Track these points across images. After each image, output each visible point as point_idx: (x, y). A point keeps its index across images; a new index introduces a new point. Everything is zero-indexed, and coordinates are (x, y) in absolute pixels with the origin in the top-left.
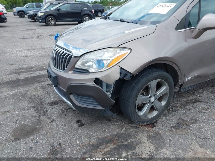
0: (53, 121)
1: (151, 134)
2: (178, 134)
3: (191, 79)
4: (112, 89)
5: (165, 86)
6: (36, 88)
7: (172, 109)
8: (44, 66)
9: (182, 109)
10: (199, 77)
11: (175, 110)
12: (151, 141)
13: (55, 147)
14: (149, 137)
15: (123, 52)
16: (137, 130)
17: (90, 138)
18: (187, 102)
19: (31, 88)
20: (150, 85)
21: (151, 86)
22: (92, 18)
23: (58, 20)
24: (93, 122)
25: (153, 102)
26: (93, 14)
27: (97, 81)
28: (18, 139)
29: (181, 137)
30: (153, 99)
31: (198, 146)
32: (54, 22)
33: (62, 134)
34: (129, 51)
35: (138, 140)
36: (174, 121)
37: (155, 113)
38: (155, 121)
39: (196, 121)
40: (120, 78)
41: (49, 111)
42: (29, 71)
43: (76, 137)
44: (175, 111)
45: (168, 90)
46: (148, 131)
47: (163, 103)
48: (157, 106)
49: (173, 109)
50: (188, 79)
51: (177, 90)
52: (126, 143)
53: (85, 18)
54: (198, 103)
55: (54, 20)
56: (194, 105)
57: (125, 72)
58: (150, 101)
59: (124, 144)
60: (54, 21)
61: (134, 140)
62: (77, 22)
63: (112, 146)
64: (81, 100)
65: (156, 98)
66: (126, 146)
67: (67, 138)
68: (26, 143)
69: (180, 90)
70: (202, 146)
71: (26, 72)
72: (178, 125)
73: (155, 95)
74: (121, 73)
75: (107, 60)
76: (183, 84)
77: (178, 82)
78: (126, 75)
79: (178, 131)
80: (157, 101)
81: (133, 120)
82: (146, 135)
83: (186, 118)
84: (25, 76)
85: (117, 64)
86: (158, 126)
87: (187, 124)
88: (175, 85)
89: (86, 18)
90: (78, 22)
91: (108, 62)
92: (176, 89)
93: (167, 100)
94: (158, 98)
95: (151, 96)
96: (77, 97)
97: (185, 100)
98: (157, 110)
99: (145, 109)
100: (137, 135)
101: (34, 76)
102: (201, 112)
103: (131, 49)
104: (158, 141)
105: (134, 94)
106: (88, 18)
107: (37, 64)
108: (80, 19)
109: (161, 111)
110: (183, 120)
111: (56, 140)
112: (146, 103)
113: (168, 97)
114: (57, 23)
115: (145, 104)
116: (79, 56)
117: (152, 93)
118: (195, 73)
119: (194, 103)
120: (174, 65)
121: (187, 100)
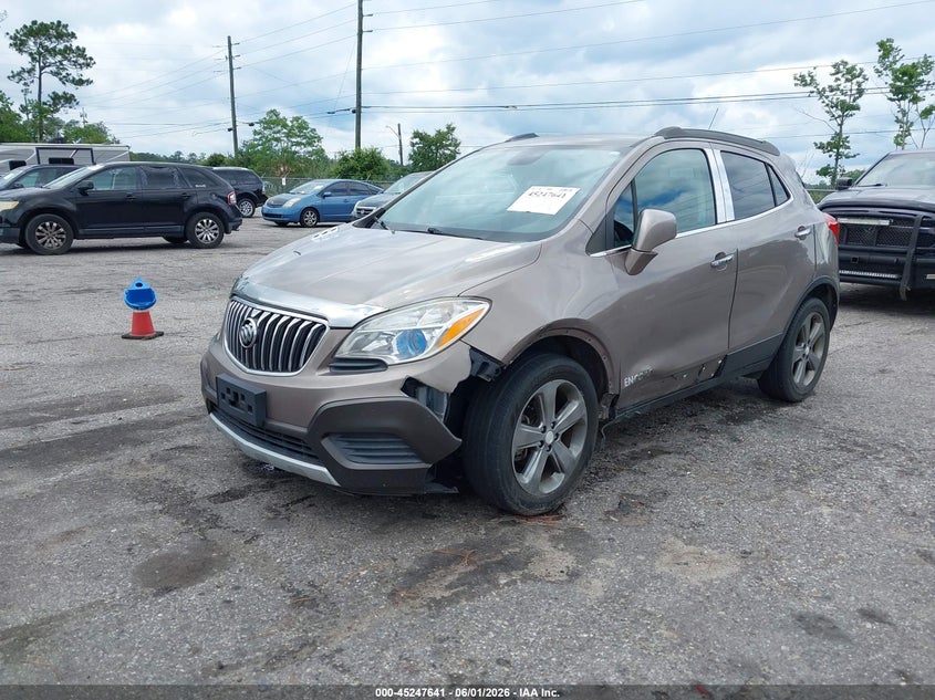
0: (256, 536)
1: (557, 532)
2: (627, 526)
3: (637, 382)
4: (443, 414)
5: (577, 398)
6: (133, 463)
7: (597, 474)
8: (121, 397)
9: (624, 472)
10: (653, 376)
11: (605, 476)
12: (562, 546)
13: (299, 593)
14: (554, 539)
15: (472, 309)
16: (517, 528)
17: (395, 560)
18: (634, 457)
19: (115, 462)
20: (542, 394)
21: (543, 398)
22: (231, 225)
23: (81, 231)
24: (385, 525)
25: (550, 446)
26: (233, 207)
27: (411, 385)
28: (168, 590)
29: (636, 531)
30: (549, 437)
31: (680, 543)
32: (64, 236)
33: (303, 561)
34: (486, 306)
35: (528, 548)
36: (611, 501)
37: (558, 480)
38: (560, 502)
39: (665, 494)
40: (470, 376)
41: (225, 515)
42: (73, 414)
43: (353, 563)
44: (606, 478)
45: (585, 412)
46: (548, 529)
47: (576, 450)
48: (560, 457)
49: (600, 474)
50: (628, 381)
51: (606, 415)
52: (500, 557)
53: (199, 224)
54: (662, 457)
55: (62, 230)
56: (653, 462)
57: (482, 359)
58: (542, 442)
59: (494, 560)
60: (62, 233)
61: (518, 550)
62: (160, 240)
63: (462, 569)
64: (357, 450)
65: (557, 435)
66: (499, 563)
67: (323, 568)
68: (202, 594)
69: (612, 415)
70: (690, 542)
71: (59, 419)
72: (623, 508)
73: (554, 423)
74: (473, 362)
75: (433, 329)
76: (618, 396)
77: (605, 389)
78: (484, 366)
79: (625, 519)
80: (559, 444)
81: (507, 497)
82: (546, 535)
83: (639, 492)
84: (60, 429)
85: (460, 339)
86: (570, 515)
87: (644, 503)
88: (599, 401)
89: (202, 223)
90: (166, 238)
91: (438, 333)
92: (602, 410)
93: (583, 442)
94: (561, 433)
95: (545, 427)
96: (345, 444)
97: (626, 451)
98: (563, 472)
99: (534, 467)
100: (523, 538)
101: (104, 429)
102: (674, 474)
103: (490, 301)
104: (580, 545)
105: (507, 418)
106: (212, 224)
107: (87, 391)
108: (179, 228)
109: (571, 471)
110: (633, 496)
111: (295, 577)
112: (534, 449)
113: (585, 430)
114: (76, 243)
115: (531, 451)
116: (352, 325)
117: (546, 417)
118: (646, 367)
119: (652, 456)
120: (592, 342)
121: (633, 453)
